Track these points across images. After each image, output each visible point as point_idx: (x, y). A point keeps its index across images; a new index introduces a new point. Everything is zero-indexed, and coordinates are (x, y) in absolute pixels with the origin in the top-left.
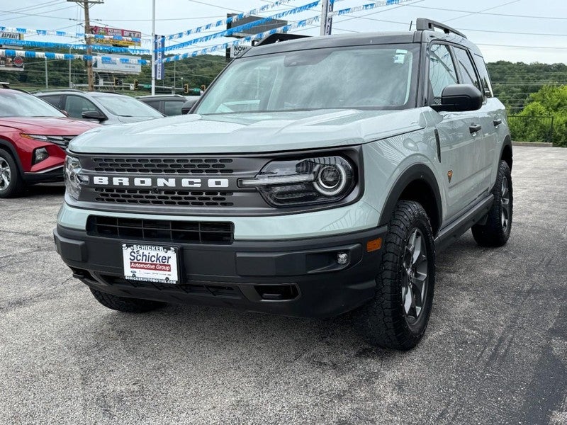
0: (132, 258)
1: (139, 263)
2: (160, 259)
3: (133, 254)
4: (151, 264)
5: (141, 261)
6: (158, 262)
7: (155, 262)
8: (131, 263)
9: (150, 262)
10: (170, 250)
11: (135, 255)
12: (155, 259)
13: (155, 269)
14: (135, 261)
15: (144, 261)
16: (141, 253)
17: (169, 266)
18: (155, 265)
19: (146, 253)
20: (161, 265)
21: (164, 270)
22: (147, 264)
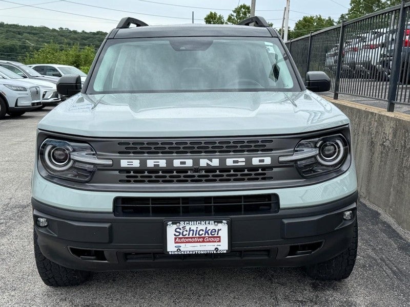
0: (177, 234)
1: (185, 238)
2: (209, 232)
3: (178, 230)
4: (199, 238)
5: (187, 236)
6: (207, 235)
7: (203, 236)
8: (175, 239)
9: (197, 236)
10: (221, 222)
11: (181, 231)
12: (204, 232)
13: (203, 242)
14: (181, 236)
15: (191, 236)
16: (187, 228)
17: (220, 237)
18: (204, 238)
19: (194, 228)
20: (209, 237)
21: (213, 242)
22: (194, 238)
